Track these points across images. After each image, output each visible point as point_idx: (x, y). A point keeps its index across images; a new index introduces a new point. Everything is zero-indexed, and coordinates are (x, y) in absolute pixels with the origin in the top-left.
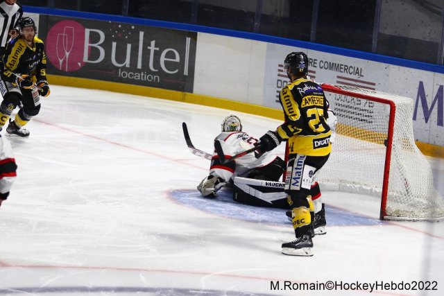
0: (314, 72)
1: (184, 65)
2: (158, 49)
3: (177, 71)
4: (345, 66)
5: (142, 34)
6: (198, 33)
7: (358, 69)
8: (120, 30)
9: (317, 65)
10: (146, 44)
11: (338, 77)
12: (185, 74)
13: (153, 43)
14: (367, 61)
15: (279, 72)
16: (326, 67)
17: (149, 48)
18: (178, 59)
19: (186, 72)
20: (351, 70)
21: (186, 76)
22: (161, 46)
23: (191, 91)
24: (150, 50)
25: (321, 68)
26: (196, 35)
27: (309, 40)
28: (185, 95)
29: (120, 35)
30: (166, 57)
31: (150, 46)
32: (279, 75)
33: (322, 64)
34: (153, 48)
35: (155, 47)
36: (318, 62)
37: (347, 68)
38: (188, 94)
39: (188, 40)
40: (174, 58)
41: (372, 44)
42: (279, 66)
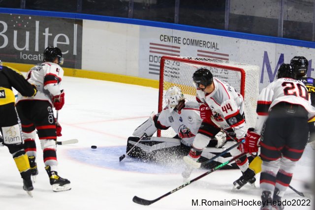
0: (179, 48)
1: (73, 47)
2: (51, 35)
3: (67, 52)
4: (204, 41)
5: (37, 23)
6: (84, 20)
7: (214, 43)
8: (19, 21)
9: (181, 42)
10: (42, 31)
11: (198, 51)
12: (74, 54)
13: (47, 30)
14: (221, 36)
15: (150, 49)
16: (188, 43)
17: (44, 34)
18: (68, 42)
19: (75, 53)
20: (209, 45)
21: (75, 56)
22: (54, 32)
23: (80, 67)
24: (45, 36)
25: (184, 44)
26: (82, 21)
27: (173, 22)
28: (75, 71)
29: (20, 25)
30: (58, 41)
31: (45, 32)
32: (151, 51)
33: (185, 41)
34: (47, 34)
35: (49, 33)
36: (182, 39)
37: (205, 44)
38: (77, 70)
39: (76, 26)
40: (65, 41)
41: (224, 23)
42: (151, 44)
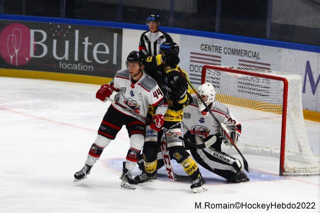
0: (220, 57)
1: (112, 56)
2: (91, 44)
3: (107, 61)
4: (245, 51)
5: (77, 32)
6: (124, 29)
7: (255, 53)
8: (59, 30)
9: (222, 51)
10: (81, 40)
11: (240, 60)
13: (87, 39)
14: (263, 46)
15: (191, 59)
16: (229, 52)
17: (83, 43)
18: (107, 52)
19: (115, 62)
20: (250, 54)
21: (115, 65)
22: (93, 41)
24: (84, 45)
25: (225, 53)
26: (122, 30)
27: (214, 31)
29: (59, 34)
30: (98, 50)
31: (84, 41)
32: (191, 61)
33: (226, 51)
34: (86, 43)
35: (89, 42)
36: (222, 49)
37: (246, 53)
39: (116, 35)
40: (104, 50)
41: (266, 32)
42: (191, 53)
